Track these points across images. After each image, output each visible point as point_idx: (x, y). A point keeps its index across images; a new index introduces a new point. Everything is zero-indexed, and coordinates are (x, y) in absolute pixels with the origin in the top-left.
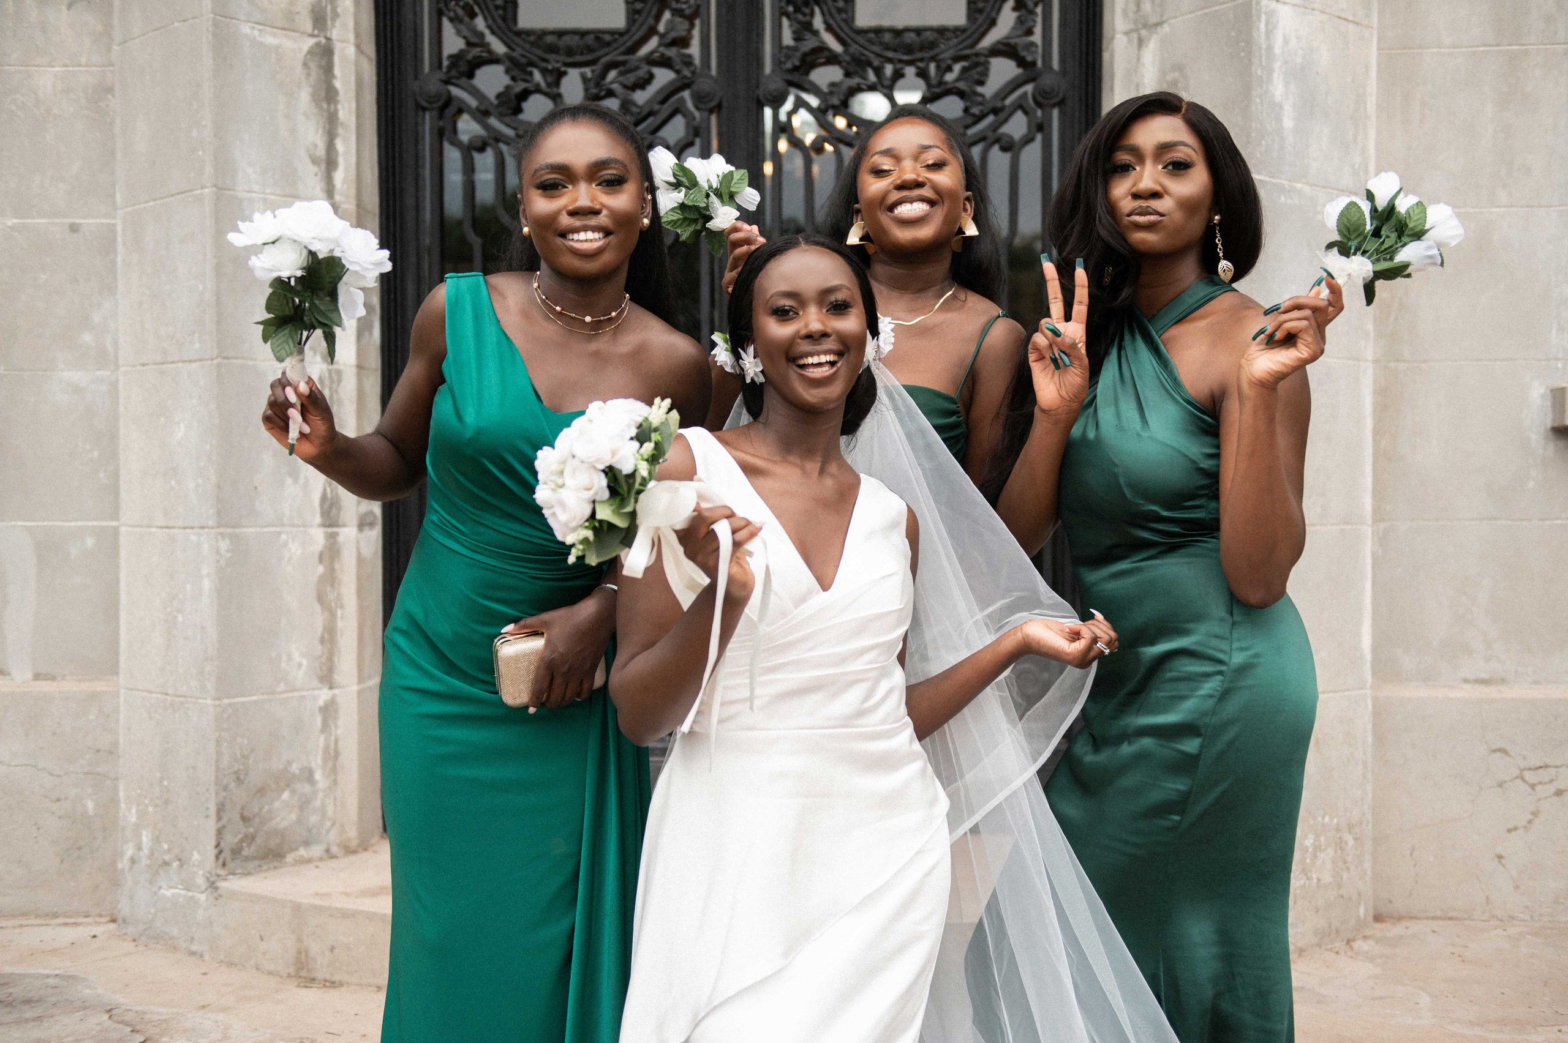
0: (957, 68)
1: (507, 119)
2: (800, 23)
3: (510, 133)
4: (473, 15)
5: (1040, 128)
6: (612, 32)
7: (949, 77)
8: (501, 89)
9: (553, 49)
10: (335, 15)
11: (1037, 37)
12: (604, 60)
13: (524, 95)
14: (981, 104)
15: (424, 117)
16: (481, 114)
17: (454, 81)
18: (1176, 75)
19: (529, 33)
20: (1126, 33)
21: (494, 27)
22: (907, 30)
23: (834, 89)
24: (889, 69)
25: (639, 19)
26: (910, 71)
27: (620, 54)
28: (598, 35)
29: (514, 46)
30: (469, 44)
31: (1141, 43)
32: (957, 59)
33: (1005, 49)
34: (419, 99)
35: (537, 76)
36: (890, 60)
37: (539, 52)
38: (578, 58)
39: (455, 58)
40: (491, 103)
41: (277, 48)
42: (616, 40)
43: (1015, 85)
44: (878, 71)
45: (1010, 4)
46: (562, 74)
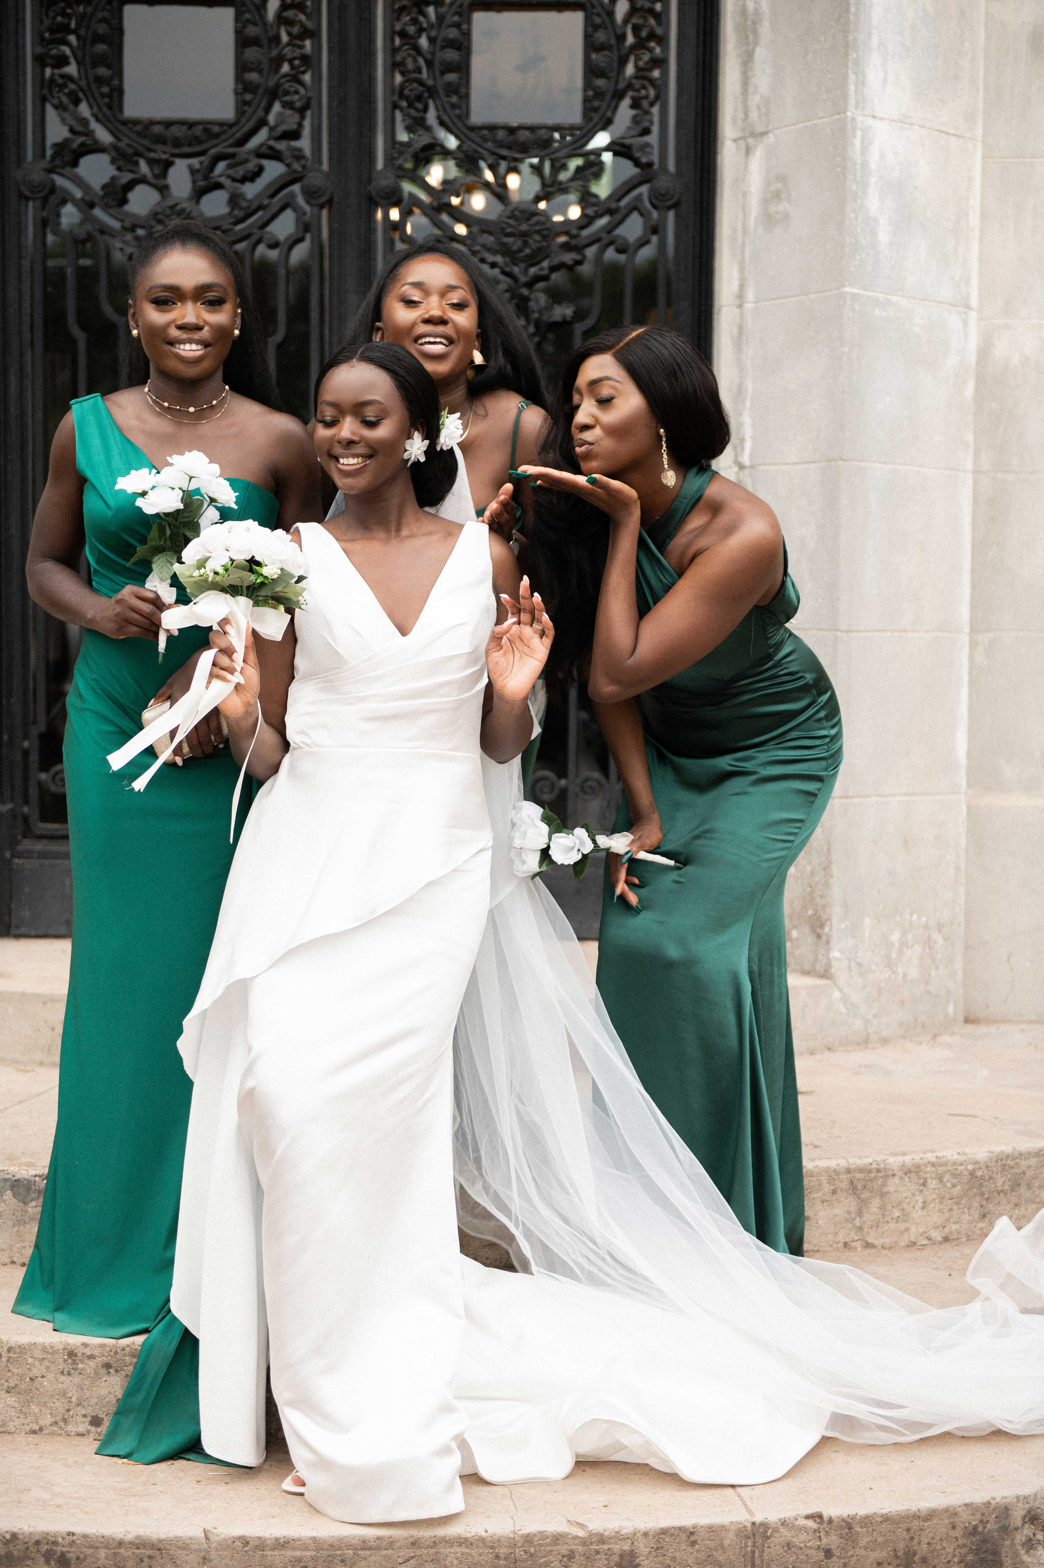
0: (573, 166)
1: (112, 211)
2: (414, 118)
3: (116, 225)
4: (77, 102)
5: (655, 230)
6: (221, 124)
7: (565, 174)
8: (106, 180)
9: (160, 140)
11: (653, 136)
12: (213, 151)
13: (130, 186)
14: (594, 205)
15: (27, 205)
16: (86, 205)
17: (59, 170)
18: (780, 185)
19: (136, 122)
20: (735, 140)
21: (100, 116)
22: (520, 128)
23: (447, 187)
24: (503, 167)
25: (249, 110)
27: (231, 146)
28: (206, 124)
29: (120, 136)
30: (72, 130)
31: (748, 151)
32: (572, 158)
33: (621, 149)
34: (22, 188)
35: (144, 167)
36: (504, 158)
37: (146, 142)
38: (186, 150)
39: (60, 148)
40: (96, 194)
42: (224, 132)
43: (631, 185)
44: (492, 169)
45: (626, 102)
46: (169, 164)
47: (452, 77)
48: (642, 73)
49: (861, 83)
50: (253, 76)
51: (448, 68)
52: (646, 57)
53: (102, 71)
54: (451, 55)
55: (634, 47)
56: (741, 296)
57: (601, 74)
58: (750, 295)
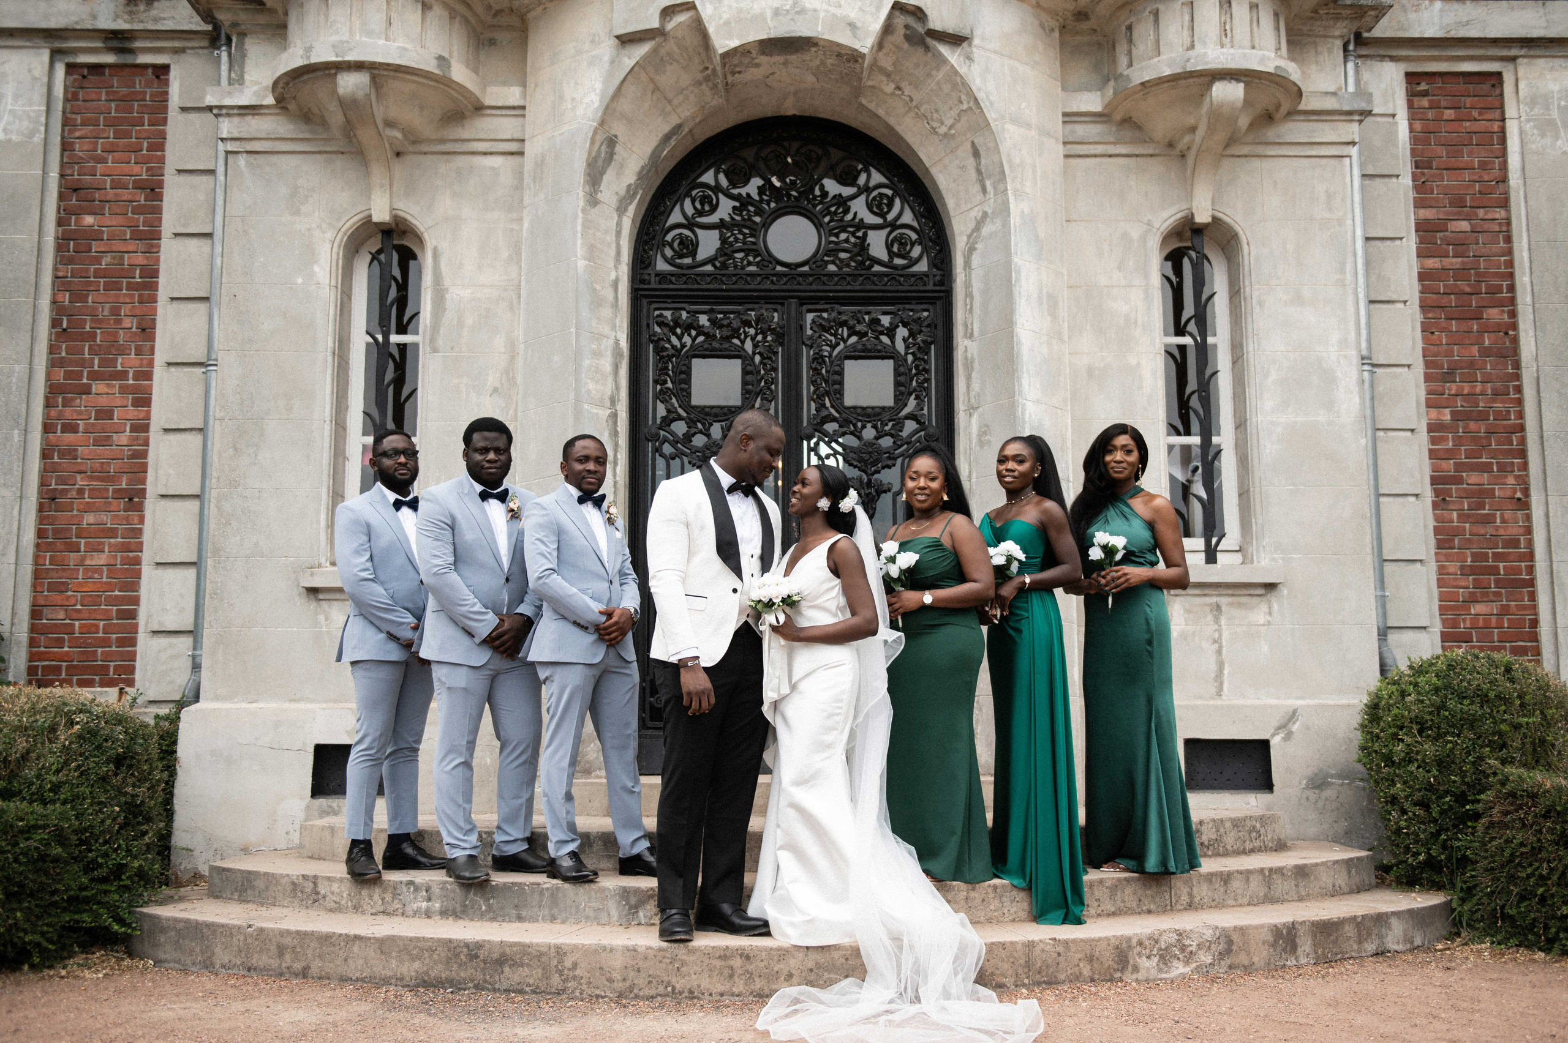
0: (890, 424)
1: (687, 445)
2: (819, 404)
4: (671, 399)
6: (735, 408)
7: (887, 428)
8: (684, 432)
10: (619, 400)
11: (925, 411)
13: (693, 435)
15: (649, 444)
16: (674, 444)
17: (663, 428)
19: (697, 407)
20: (964, 411)
21: (682, 405)
22: (868, 408)
24: (859, 424)
26: (869, 425)
28: (728, 408)
29: (691, 414)
30: (669, 411)
31: (970, 415)
32: (890, 421)
33: (911, 416)
34: (647, 436)
35: (700, 426)
36: (860, 420)
37: (702, 416)
38: (719, 418)
39: (663, 419)
40: (680, 438)
41: (597, 414)
43: (916, 432)
44: (855, 425)
45: (913, 396)
46: (711, 425)
47: (837, 387)
48: (920, 384)
49: (1020, 385)
50: (750, 387)
51: (835, 383)
52: (922, 378)
53: (683, 386)
54: (837, 377)
55: (916, 375)
56: (970, 476)
57: (903, 385)
58: (974, 475)
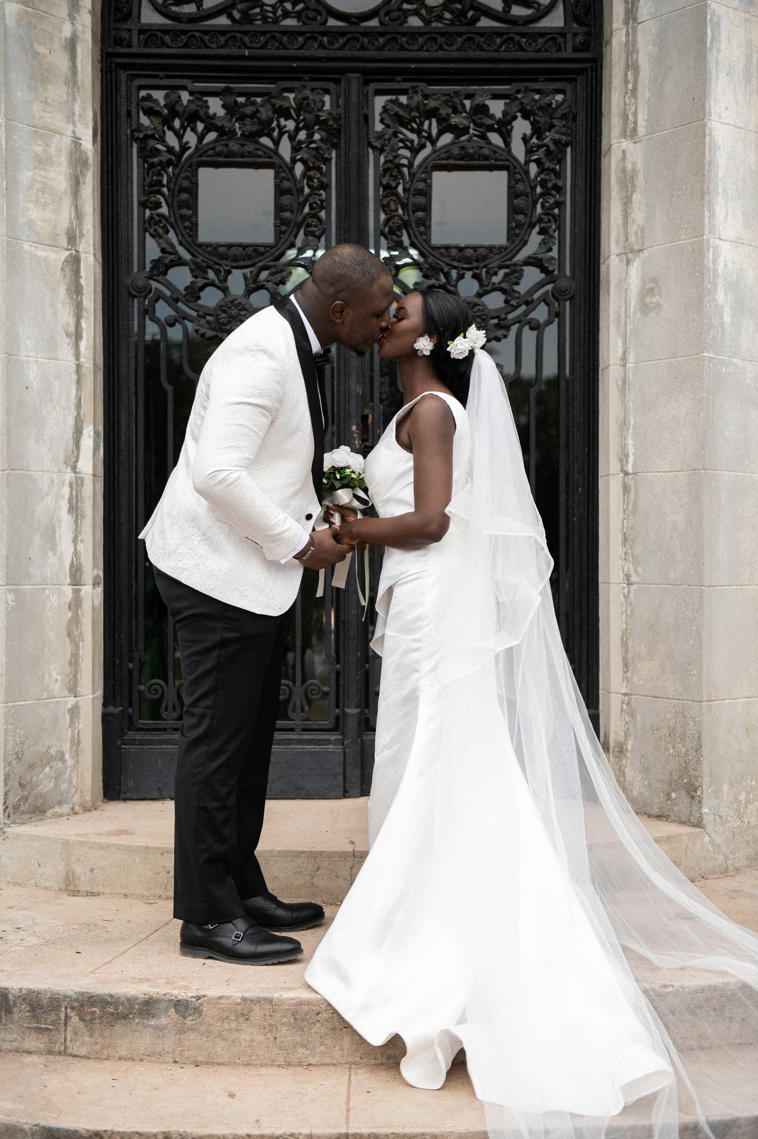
0: (502, 273)
1: (192, 305)
2: (394, 241)
3: (194, 314)
4: (167, 232)
5: (557, 315)
6: (265, 246)
7: (496, 279)
8: (188, 284)
9: (224, 257)
10: (82, 235)
11: (554, 253)
12: (259, 265)
13: (202, 288)
14: (517, 298)
15: (133, 301)
16: (173, 301)
17: (155, 277)
18: (653, 285)
19: (208, 245)
20: (618, 255)
21: (184, 241)
22: (466, 247)
23: (418, 287)
24: (454, 273)
25: (285, 237)
26: (469, 274)
27: (271, 261)
28: (255, 247)
29: (198, 255)
30: (163, 251)
31: (628, 262)
32: (500, 267)
33: (534, 261)
34: (130, 290)
35: (211, 275)
36: (455, 267)
37: (215, 259)
38: (241, 263)
39: (156, 263)
40: (181, 293)
41: (46, 259)
42: (268, 251)
43: (540, 285)
44: (447, 275)
45: (537, 229)
46: (229, 272)
47: (420, 214)
48: (547, 211)
49: (713, 216)
50: (288, 214)
51: (418, 208)
52: (552, 201)
53: (185, 211)
54: (420, 200)
55: (542, 195)
56: (624, 359)
57: (521, 212)
58: (631, 358)
